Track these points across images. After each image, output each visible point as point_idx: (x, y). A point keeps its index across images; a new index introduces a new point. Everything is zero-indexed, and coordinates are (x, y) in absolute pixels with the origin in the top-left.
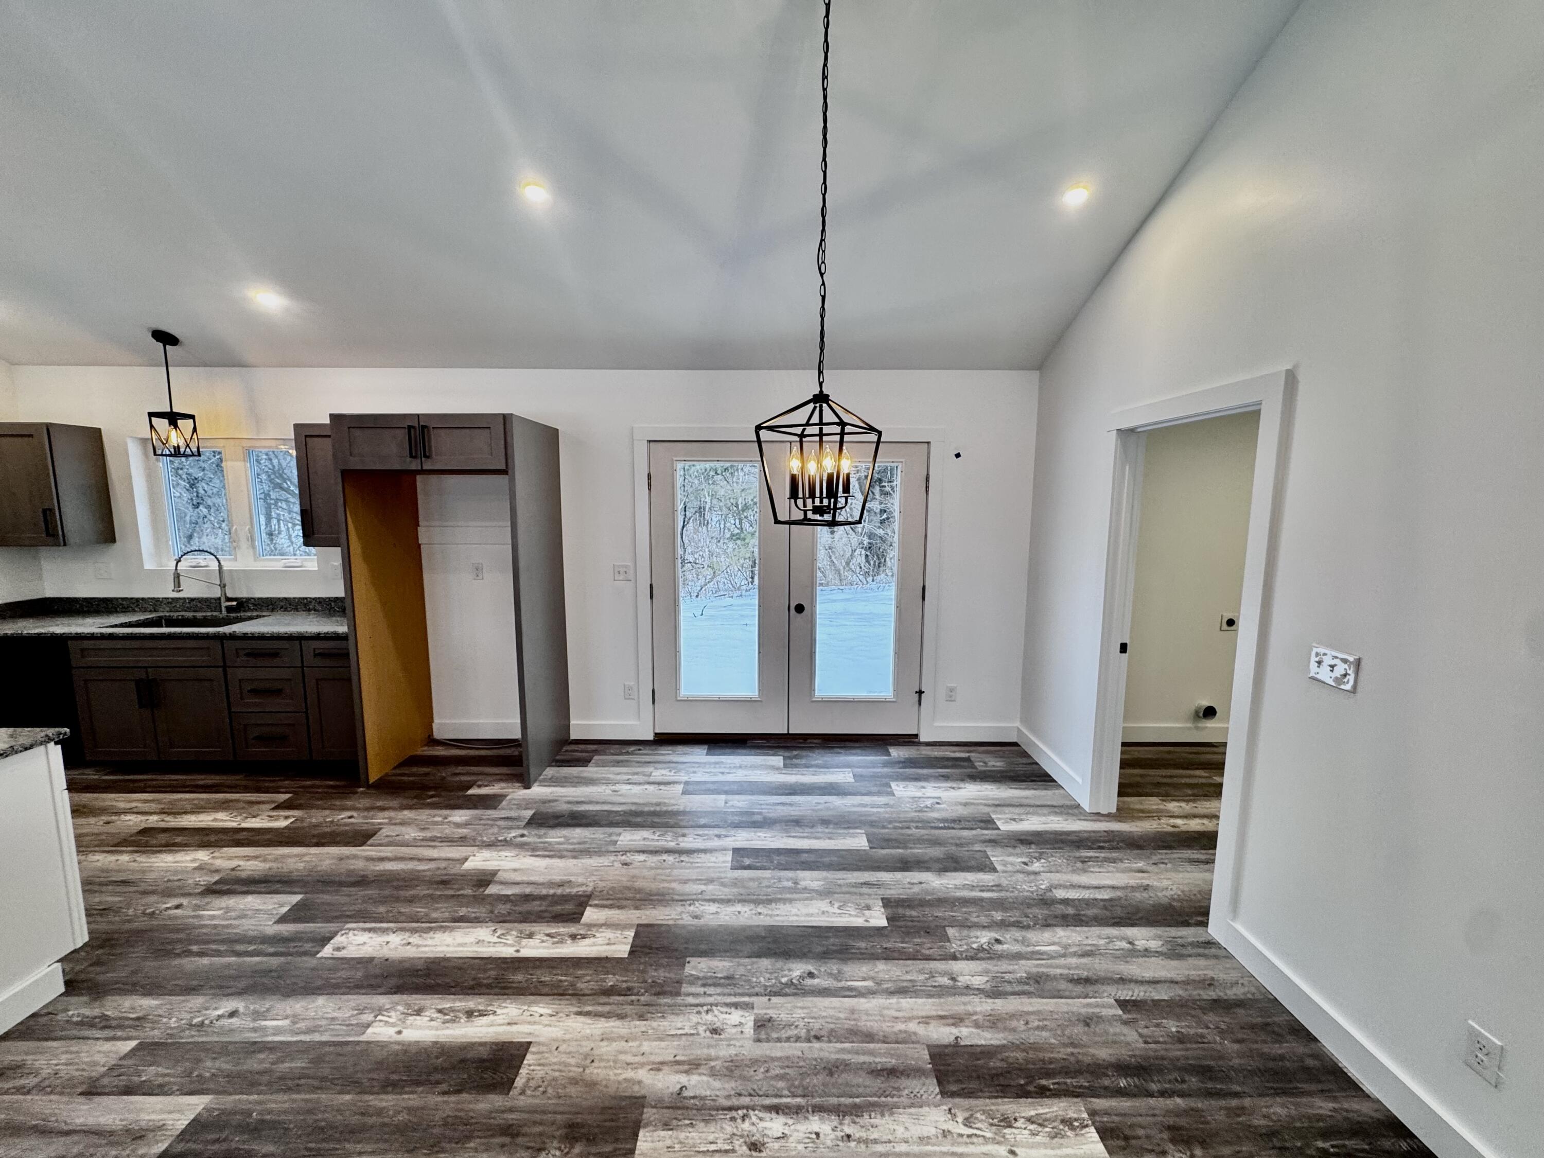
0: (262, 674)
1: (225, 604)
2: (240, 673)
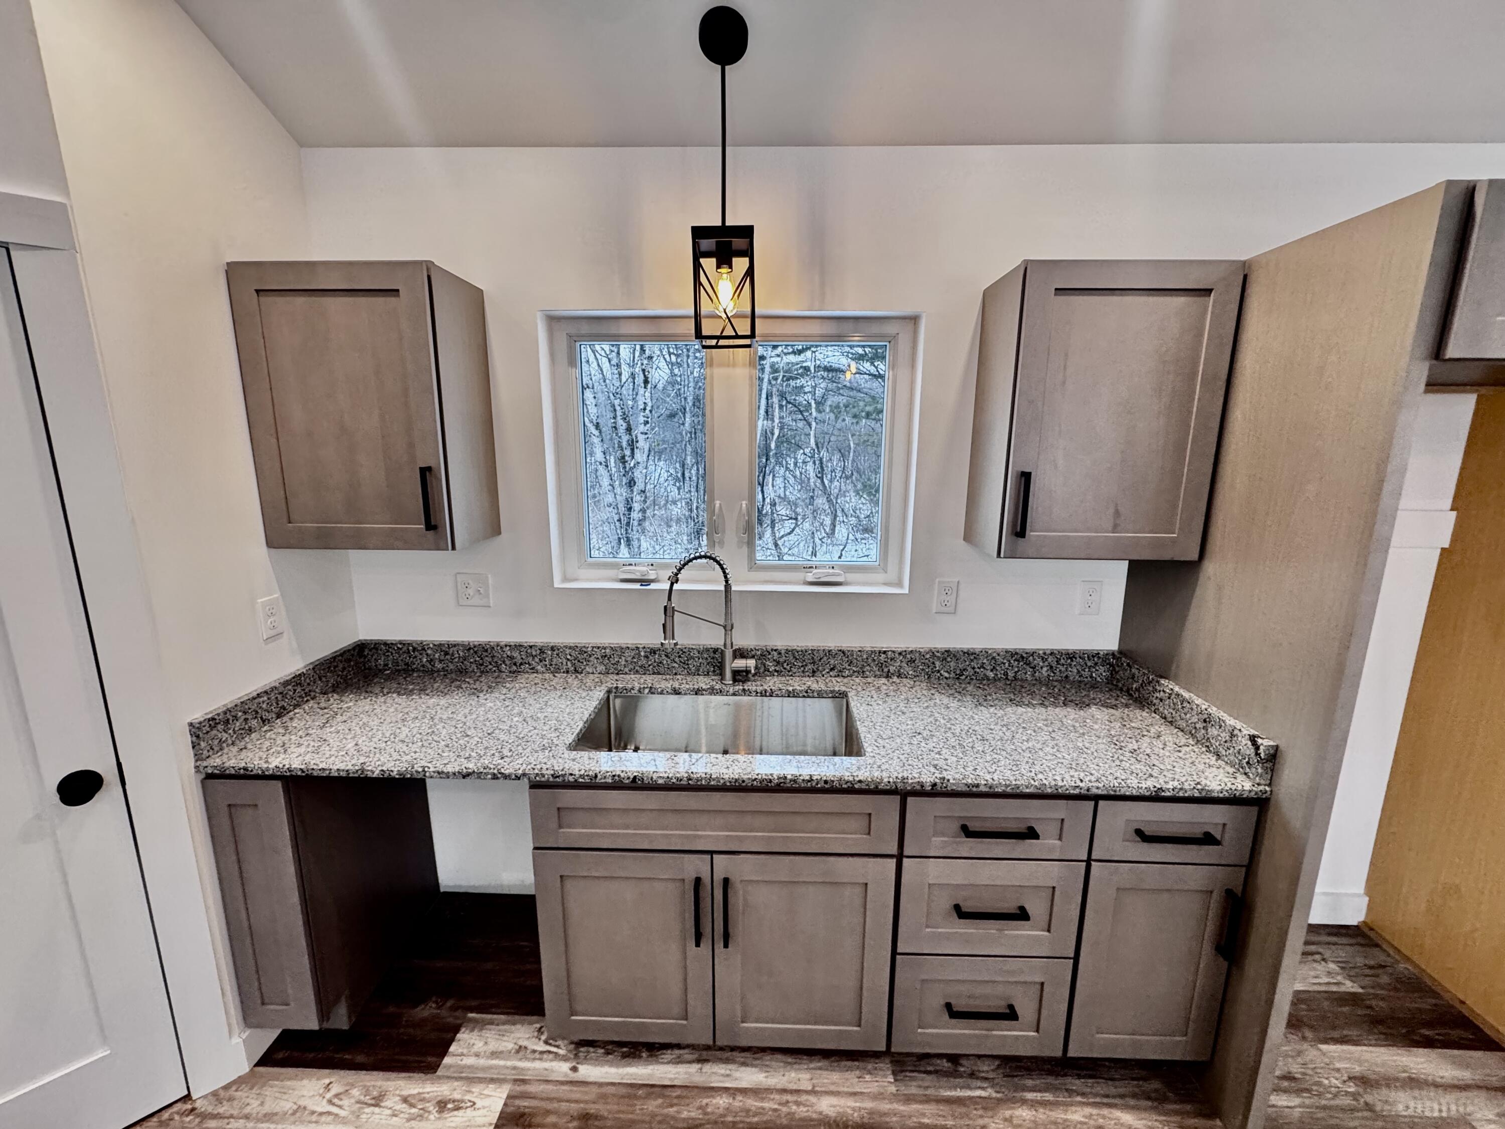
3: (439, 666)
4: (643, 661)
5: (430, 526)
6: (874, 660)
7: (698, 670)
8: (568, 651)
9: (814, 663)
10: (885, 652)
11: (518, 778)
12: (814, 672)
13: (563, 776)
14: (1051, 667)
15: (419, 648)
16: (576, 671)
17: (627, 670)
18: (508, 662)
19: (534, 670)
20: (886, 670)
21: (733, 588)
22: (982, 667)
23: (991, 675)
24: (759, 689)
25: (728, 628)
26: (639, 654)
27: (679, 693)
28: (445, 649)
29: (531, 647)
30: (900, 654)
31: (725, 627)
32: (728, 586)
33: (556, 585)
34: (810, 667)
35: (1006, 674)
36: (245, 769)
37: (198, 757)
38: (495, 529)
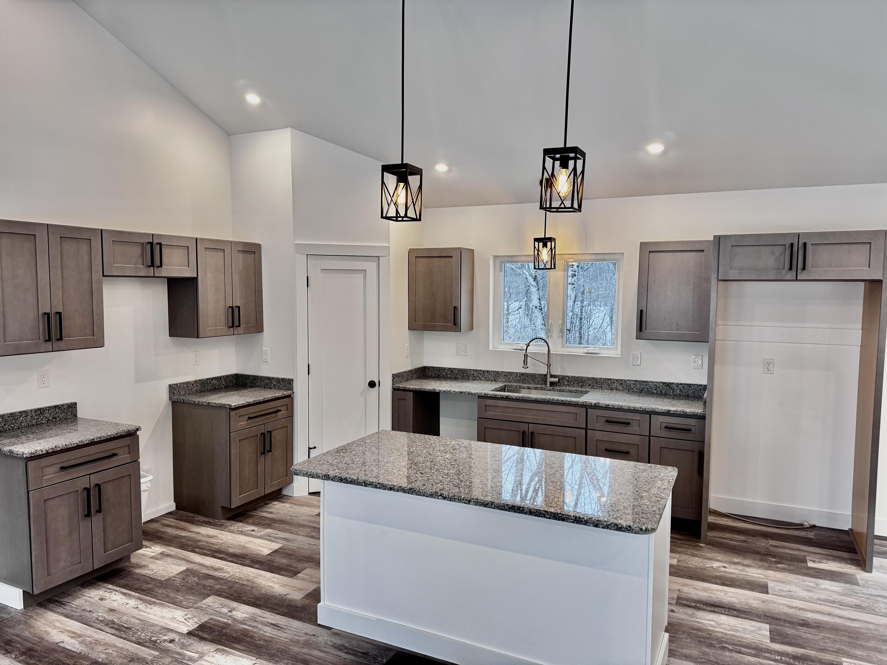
0: (617, 438)
1: (550, 380)
2: (599, 435)
3: (449, 376)
4: (519, 378)
5: (455, 324)
6: (606, 383)
7: (538, 383)
8: (493, 373)
9: (582, 382)
10: (610, 379)
11: (475, 394)
12: (582, 386)
13: (487, 394)
14: (681, 390)
15: (443, 369)
16: (495, 381)
17: (513, 381)
18: (472, 376)
19: (480, 379)
20: (611, 387)
21: (551, 352)
22: (651, 388)
23: (655, 392)
24: (559, 389)
25: (549, 366)
26: (517, 375)
27: (530, 389)
28: (451, 370)
29: (480, 370)
30: (616, 381)
31: (547, 365)
32: (549, 351)
33: (490, 349)
34: (581, 384)
35: (661, 392)
36: (405, 388)
37: (393, 384)
38: (472, 329)
